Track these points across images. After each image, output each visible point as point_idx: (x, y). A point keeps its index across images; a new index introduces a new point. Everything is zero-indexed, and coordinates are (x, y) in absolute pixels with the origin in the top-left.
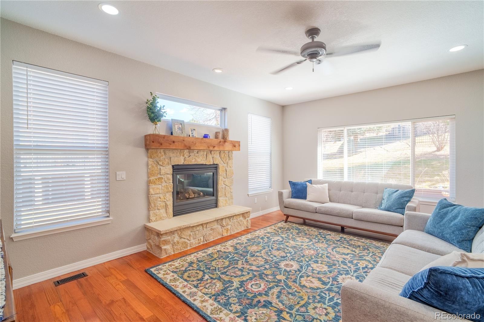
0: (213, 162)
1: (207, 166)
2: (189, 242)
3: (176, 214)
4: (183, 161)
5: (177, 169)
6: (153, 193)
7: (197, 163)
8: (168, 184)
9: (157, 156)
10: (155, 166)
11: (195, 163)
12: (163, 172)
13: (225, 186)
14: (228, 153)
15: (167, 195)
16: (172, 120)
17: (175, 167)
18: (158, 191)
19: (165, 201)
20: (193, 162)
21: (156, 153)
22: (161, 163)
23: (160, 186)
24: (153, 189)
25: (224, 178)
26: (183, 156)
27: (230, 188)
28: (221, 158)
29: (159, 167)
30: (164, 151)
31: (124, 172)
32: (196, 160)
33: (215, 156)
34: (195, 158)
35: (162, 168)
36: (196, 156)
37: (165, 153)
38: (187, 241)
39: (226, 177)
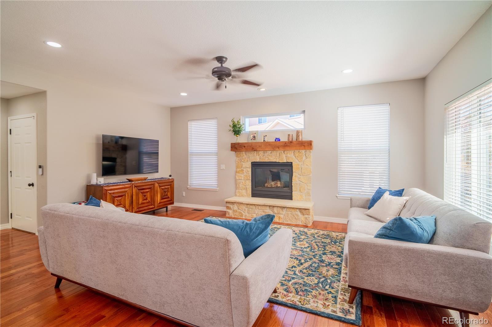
0: (287, 160)
1: (280, 164)
2: (244, 214)
3: (254, 195)
4: (259, 160)
5: (255, 165)
6: (238, 179)
7: (270, 161)
8: (247, 174)
9: (241, 156)
10: (240, 162)
11: (268, 161)
12: (244, 166)
13: (300, 182)
14: (305, 152)
15: (247, 181)
16: (249, 131)
17: (253, 163)
18: (240, 178)
19: (245, 185)
20: (266, 160)
21: (240, 154)
22: (243, 160)
23: (243, 175)
24: (238, 176)
25: (300, 175)
26: (259, 155)
27: (307, 185)
28: (295, 157)
29: (242, 163)
30: (245, 153)
31: (224, 165)
32: (269, 159)
33: (288, 155)
34: (268, 157)
35: (244, 163)
36: (270, 156)
37: (246, 154)
38: (242, 212)
39: (301, 174)
